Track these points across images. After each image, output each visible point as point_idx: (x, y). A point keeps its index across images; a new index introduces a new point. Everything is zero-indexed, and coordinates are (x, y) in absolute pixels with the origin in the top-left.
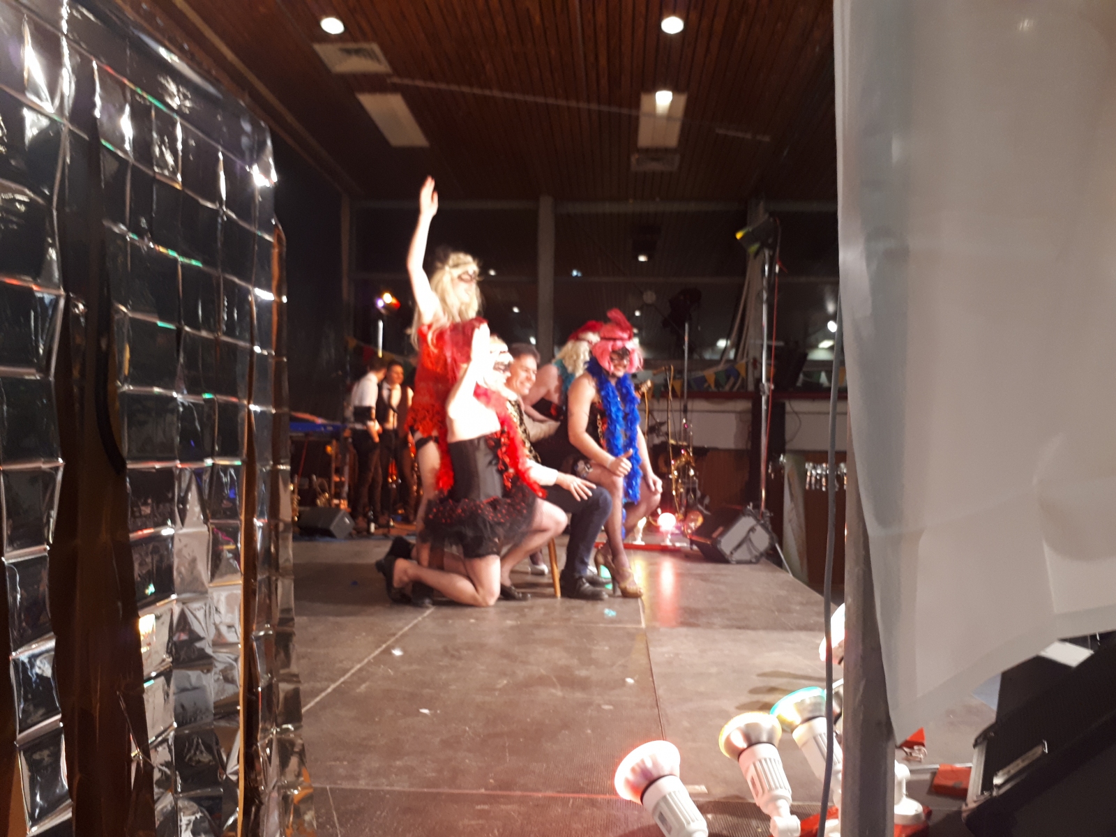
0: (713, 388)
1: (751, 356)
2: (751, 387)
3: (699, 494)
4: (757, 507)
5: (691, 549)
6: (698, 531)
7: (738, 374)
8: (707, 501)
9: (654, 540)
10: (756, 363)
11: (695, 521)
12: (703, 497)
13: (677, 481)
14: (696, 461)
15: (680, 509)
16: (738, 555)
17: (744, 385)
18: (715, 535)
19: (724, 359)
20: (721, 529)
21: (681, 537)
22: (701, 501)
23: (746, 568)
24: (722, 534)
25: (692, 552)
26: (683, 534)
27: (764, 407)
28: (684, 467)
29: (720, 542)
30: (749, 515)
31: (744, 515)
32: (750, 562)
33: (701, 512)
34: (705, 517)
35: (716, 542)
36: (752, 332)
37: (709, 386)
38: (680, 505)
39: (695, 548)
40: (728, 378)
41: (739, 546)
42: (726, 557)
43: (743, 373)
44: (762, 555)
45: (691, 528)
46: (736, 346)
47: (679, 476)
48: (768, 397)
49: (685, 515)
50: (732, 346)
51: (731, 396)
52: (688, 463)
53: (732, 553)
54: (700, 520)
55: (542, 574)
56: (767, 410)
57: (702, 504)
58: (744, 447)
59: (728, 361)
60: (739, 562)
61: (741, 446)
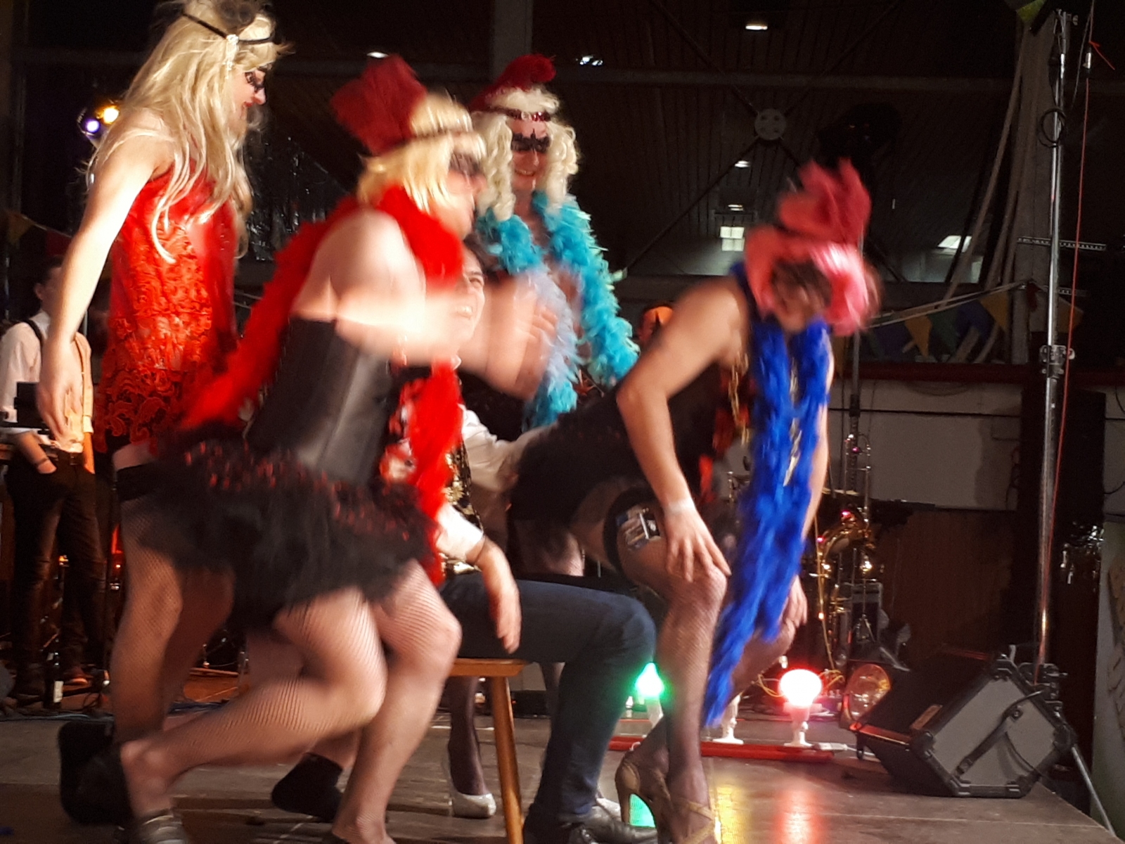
0: (925, 356)
1: (1022, 276)
2: (1020, 356)
3: (884, 620)
4: (1026, 655)
5: (860, 757)
6: (876, 715)
7: (991, 321)
8: (903, 638)
9: (768, 734)
10: (1034, 294)
11: (873, 687)
12: (894, 627)
13: (829, 584)
14: (878, 537)
15: (836, 657)
16: (975, 777)
17: (1003, 347)
18: (917, 725)
19: (955, 281)
20: (934, 709)
21: (834, 727)
22: (888, 638)
23: (995, 809)
24: (936, 723)
25: (863, 766)
26: (839, 718)
27: (1050, 406)
28: (847, 551)
29: (931, 740)
30: (1004, 676)
31: (993, 676)
32: (1005, 795)
33: (886, 666)
34: (895, 678)
35: (921, 742)
36: (1024, 216)
37: (916, 349)
38: (837, 647)
39: (869, 755)
40: (964, 332)
41: (978, 753)
42: (946, 780)
43: (1001, 320)
44: (1035, 776)
45: (859, 706)
46: (986, 250)
47: (834, 574)
48: (1061, 379)
49: (847, 671)
50: (976, 250)
51: (968, 376)
52: (857, 542)
53: (960, 771)
54: (884, 686)
55: (481, 814)
56: (1057, 412)
57: (891, 648)
58: (1000, 505)
59: (966, 287)
60: (977, 794)
61: (992, 502)
